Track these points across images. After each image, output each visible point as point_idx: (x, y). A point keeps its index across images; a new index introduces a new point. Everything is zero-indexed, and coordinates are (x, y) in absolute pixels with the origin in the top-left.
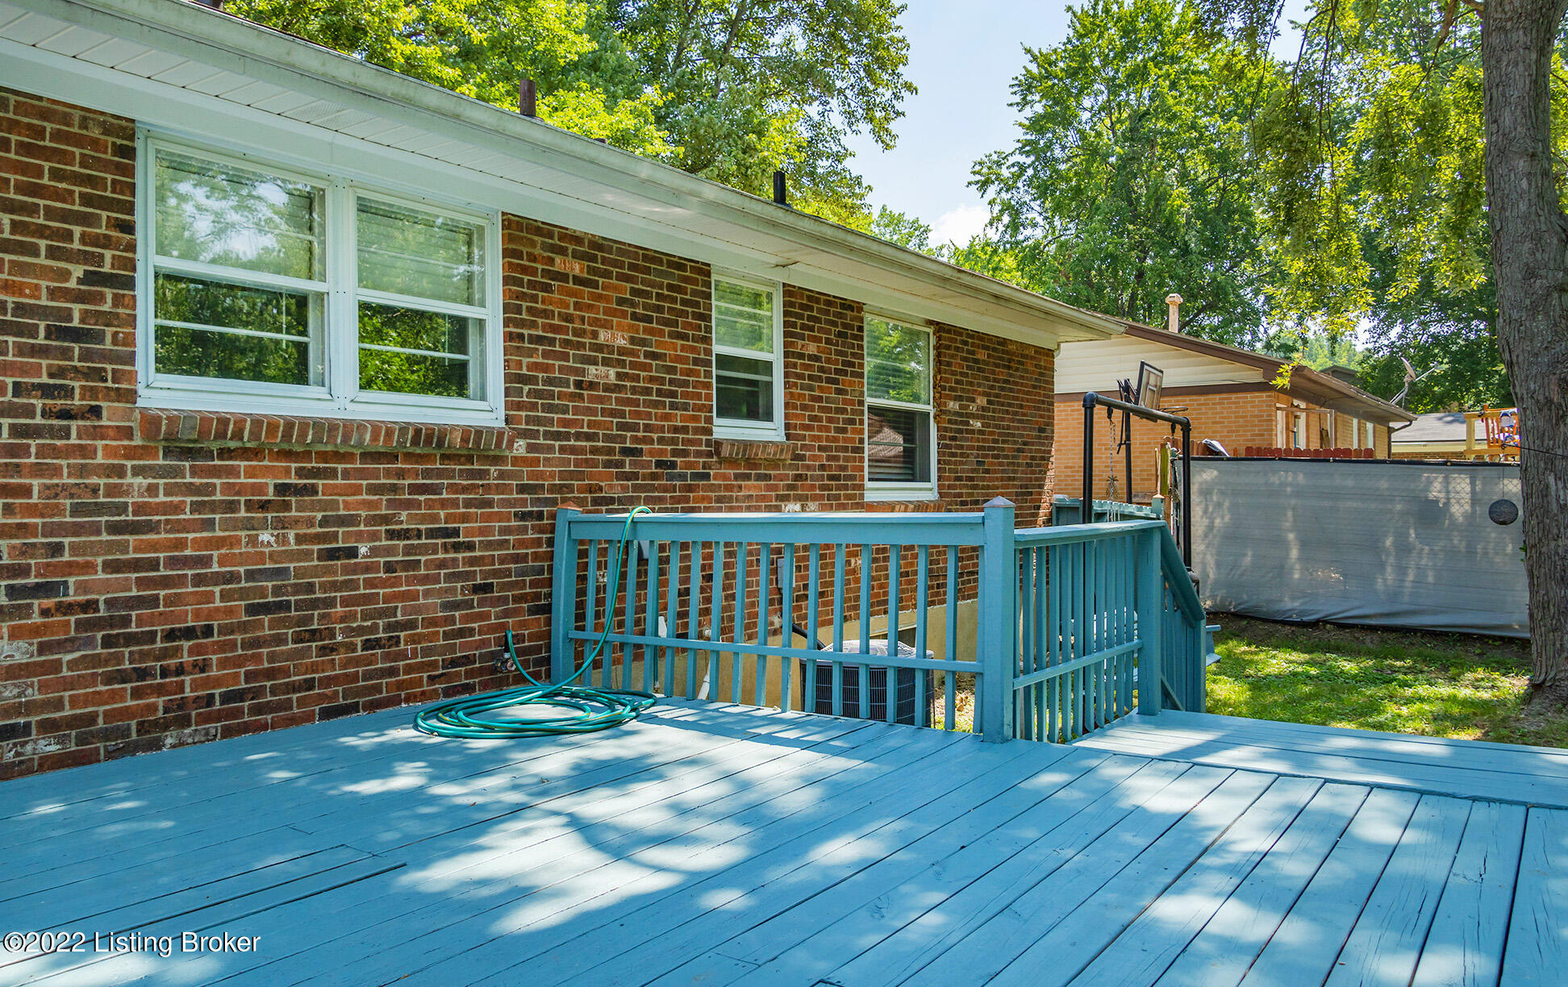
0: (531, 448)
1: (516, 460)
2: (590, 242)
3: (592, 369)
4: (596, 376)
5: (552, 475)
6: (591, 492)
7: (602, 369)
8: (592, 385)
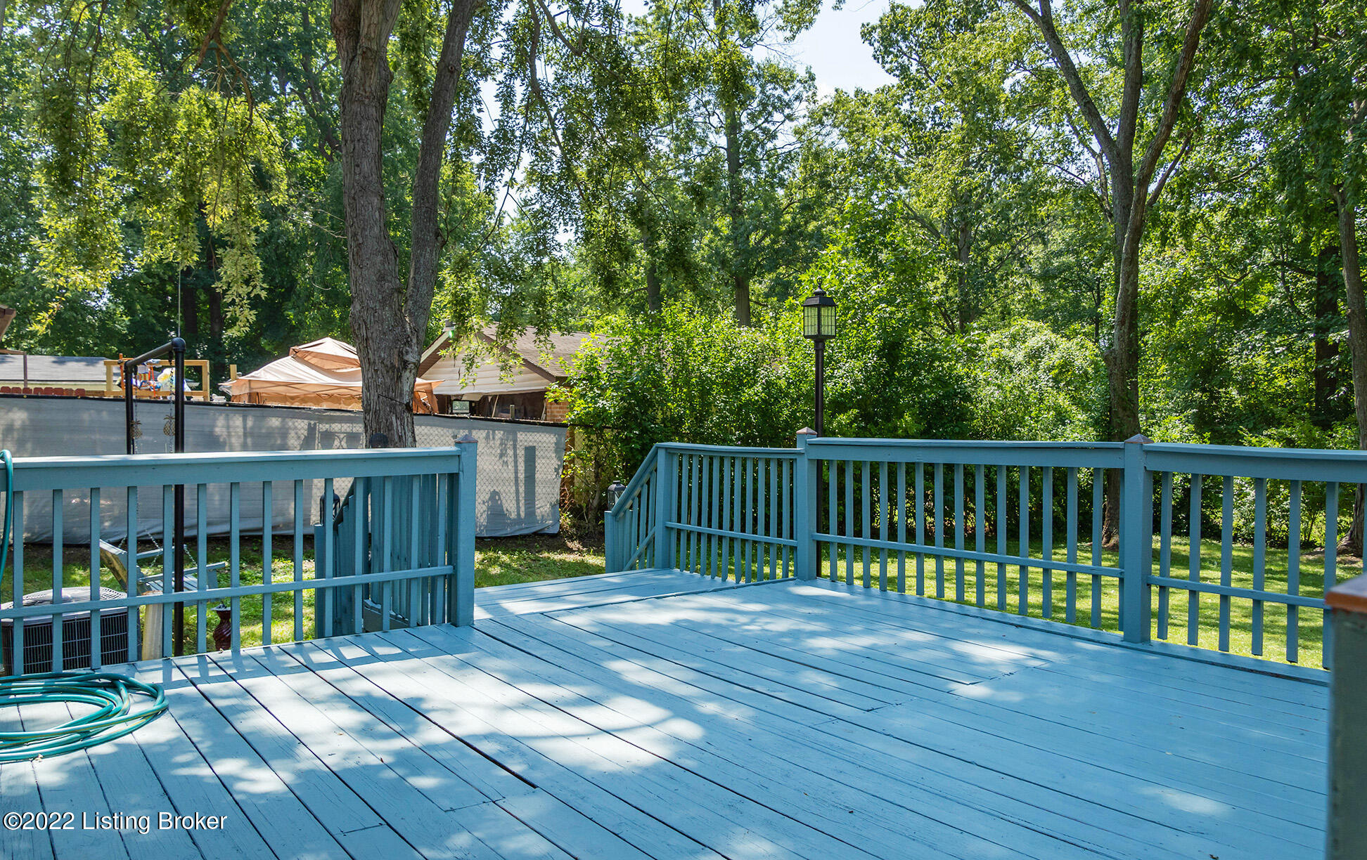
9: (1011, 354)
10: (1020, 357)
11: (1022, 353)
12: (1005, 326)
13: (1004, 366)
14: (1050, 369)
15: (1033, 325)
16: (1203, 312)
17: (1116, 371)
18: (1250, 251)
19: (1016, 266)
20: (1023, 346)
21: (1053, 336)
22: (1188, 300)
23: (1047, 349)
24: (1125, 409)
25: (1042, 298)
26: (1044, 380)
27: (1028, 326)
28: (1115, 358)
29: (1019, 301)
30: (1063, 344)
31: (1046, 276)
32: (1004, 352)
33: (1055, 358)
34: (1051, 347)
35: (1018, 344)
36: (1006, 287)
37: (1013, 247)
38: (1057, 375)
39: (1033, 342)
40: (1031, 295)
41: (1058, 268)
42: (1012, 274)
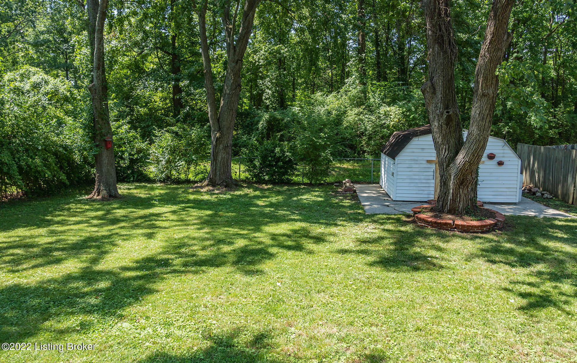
9: (22, 85)
10: (27, 87)
11: (29, 85)
12: (14, 69)
13: (18, 91)
14: (47, 94)
15: (33, 69)
16: (123, 68)
17: (96, 97)
18: (144, 39)
19: (19, 37)
20: (28, 81)
21: (46, 77)
22: (116, 61)
23: (43, 83)
24: (102, 120)
25: (35, 56)
26: (44, 101)
27: (30, 69)
28: (96, 89)
29: (22, 56)
30: (52, 80)
31: (36, 45)
32: (17, 84)
33: (49, 88)
34: (46, 82)
35: (26, 80)
36: (14, 48)
37: (16, 26)
38: (51, 97)
39: (34, 79)
40: (29, 54)
41: (43, 40)
42: (17, 41)
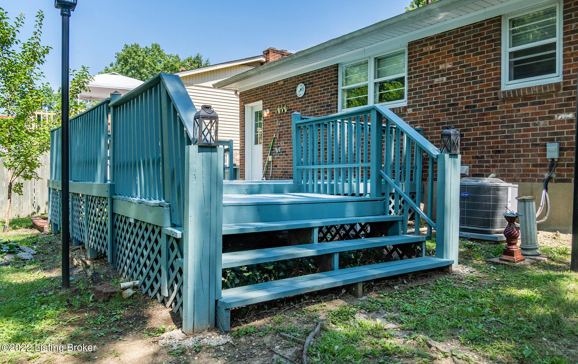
0: (413, 110)
1: (409, 115)
2: (436, 37)
3: (437, 80)
4: (438, 82)
5: (421, 118)
6: (435, 121)
7: (440, 79)
8: (436, 85)
